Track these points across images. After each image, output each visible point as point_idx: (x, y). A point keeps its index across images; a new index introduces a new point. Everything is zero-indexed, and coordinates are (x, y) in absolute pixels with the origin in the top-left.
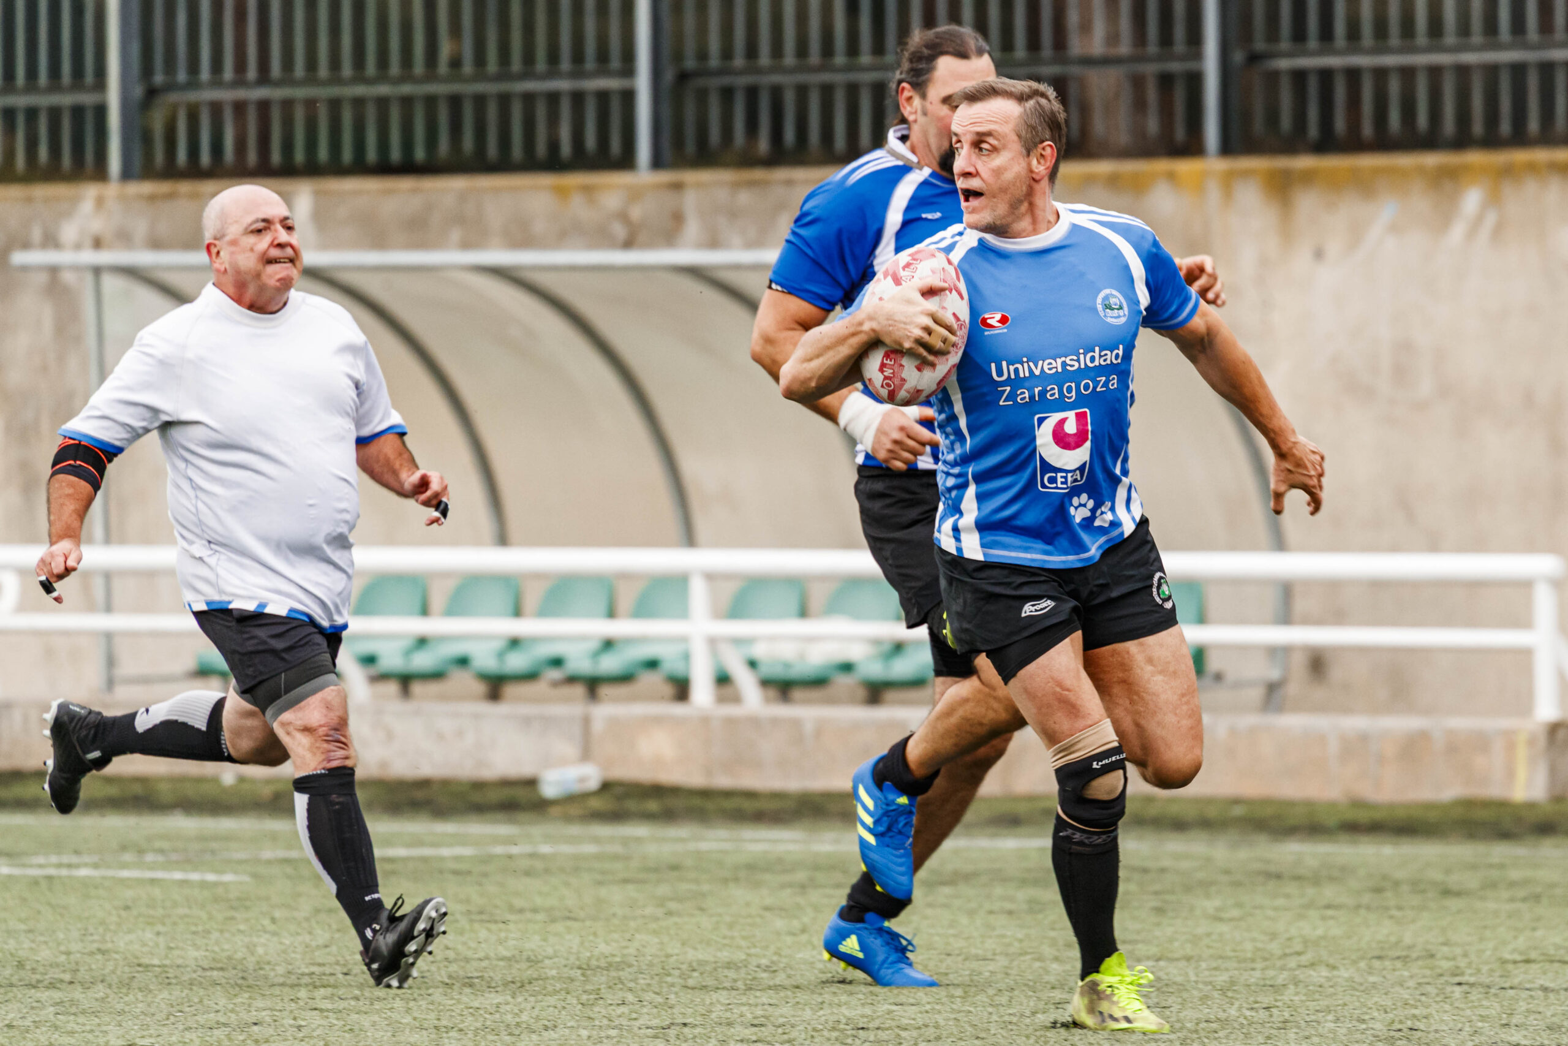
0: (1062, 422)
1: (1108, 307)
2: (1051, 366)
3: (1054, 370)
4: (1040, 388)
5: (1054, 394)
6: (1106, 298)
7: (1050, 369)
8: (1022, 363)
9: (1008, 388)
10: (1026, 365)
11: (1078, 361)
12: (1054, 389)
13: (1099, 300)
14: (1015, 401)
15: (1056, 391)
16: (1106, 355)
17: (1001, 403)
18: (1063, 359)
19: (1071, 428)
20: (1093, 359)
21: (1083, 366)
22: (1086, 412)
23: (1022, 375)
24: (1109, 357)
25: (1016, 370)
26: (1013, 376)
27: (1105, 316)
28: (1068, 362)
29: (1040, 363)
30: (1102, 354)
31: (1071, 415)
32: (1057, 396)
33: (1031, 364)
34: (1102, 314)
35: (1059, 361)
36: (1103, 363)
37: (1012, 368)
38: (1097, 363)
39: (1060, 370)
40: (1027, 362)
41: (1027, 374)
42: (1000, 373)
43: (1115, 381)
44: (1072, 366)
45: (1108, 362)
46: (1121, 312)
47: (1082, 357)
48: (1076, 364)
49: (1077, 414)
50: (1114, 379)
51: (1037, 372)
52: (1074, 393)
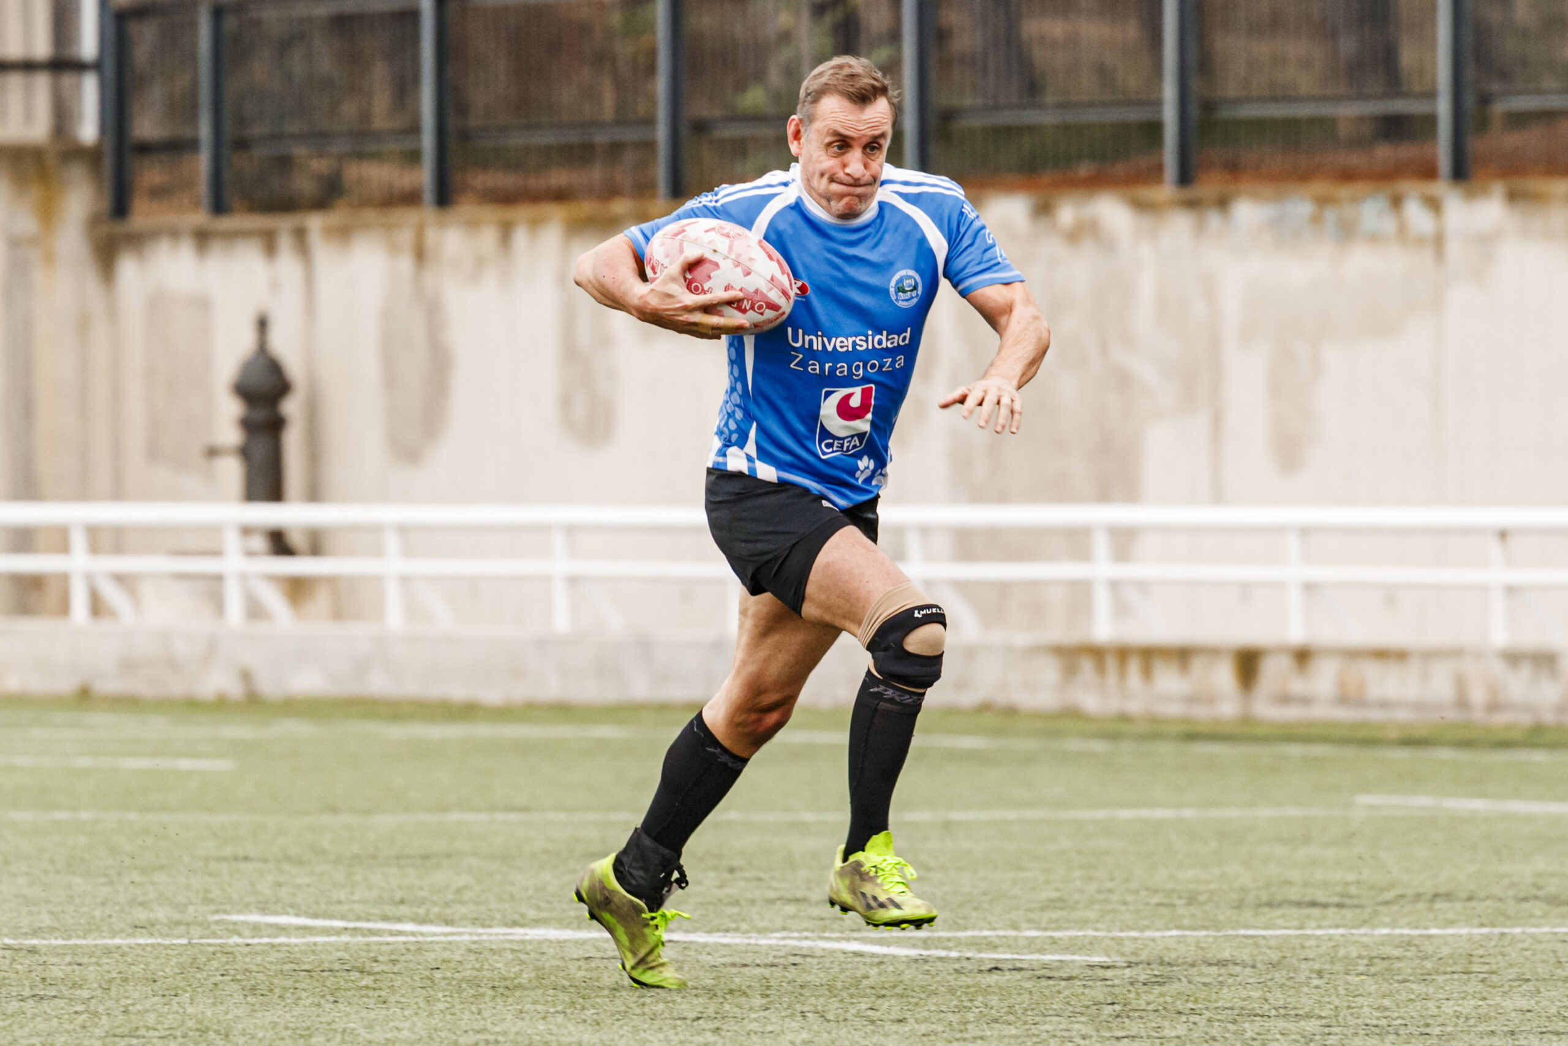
0: (850, 395)
1: (900, 289)
2: (842, 344)
3: (845, 349)
4: (831, 364)
5: (843, 372)
6: (901, 280)
7: (841, 347)
8: (817, 336)
9: (801, 356)
10: (820, 339)
11: (867, 341)
12: (843, 367)
13: (893, 283)
14: (806, 368)
15: (846, 369)
16: (894, 338)
17: (792, 366)
18: (854, 338)
19: (855, 402)
20: (880, 342)
21: (870, 347)
22: (871, 388)
23: (815, 348)
24: (896, 340)
25: (811, 341)
26: (807, 346)
27: (897, 300)
28: (858, 342)
29: (834, 340)
30: (890, 337)
31: (857, 391)
32: (846, 373)
33: (825, 339)
34: (893, 298)
35: (851, 340)
36: (890, 346)
37: (807, 338)
38: (884, 345)
39: (850, 349)
40: (822, 336)
41: (820, 348)
42: (796, 340)
43: (902, 360)
44: (861, 346)
45: (895, 344)
46: (914, 294)
47: (870, 338)
48: (864, 344)
49: (863, 390)
50: (900, 359)
51: (830, 348)
52: (861, 371)
